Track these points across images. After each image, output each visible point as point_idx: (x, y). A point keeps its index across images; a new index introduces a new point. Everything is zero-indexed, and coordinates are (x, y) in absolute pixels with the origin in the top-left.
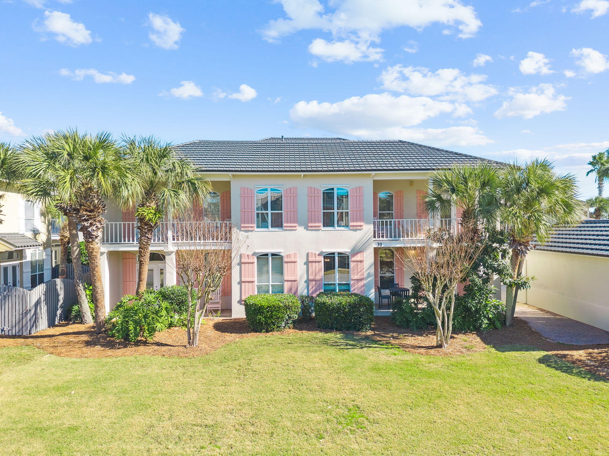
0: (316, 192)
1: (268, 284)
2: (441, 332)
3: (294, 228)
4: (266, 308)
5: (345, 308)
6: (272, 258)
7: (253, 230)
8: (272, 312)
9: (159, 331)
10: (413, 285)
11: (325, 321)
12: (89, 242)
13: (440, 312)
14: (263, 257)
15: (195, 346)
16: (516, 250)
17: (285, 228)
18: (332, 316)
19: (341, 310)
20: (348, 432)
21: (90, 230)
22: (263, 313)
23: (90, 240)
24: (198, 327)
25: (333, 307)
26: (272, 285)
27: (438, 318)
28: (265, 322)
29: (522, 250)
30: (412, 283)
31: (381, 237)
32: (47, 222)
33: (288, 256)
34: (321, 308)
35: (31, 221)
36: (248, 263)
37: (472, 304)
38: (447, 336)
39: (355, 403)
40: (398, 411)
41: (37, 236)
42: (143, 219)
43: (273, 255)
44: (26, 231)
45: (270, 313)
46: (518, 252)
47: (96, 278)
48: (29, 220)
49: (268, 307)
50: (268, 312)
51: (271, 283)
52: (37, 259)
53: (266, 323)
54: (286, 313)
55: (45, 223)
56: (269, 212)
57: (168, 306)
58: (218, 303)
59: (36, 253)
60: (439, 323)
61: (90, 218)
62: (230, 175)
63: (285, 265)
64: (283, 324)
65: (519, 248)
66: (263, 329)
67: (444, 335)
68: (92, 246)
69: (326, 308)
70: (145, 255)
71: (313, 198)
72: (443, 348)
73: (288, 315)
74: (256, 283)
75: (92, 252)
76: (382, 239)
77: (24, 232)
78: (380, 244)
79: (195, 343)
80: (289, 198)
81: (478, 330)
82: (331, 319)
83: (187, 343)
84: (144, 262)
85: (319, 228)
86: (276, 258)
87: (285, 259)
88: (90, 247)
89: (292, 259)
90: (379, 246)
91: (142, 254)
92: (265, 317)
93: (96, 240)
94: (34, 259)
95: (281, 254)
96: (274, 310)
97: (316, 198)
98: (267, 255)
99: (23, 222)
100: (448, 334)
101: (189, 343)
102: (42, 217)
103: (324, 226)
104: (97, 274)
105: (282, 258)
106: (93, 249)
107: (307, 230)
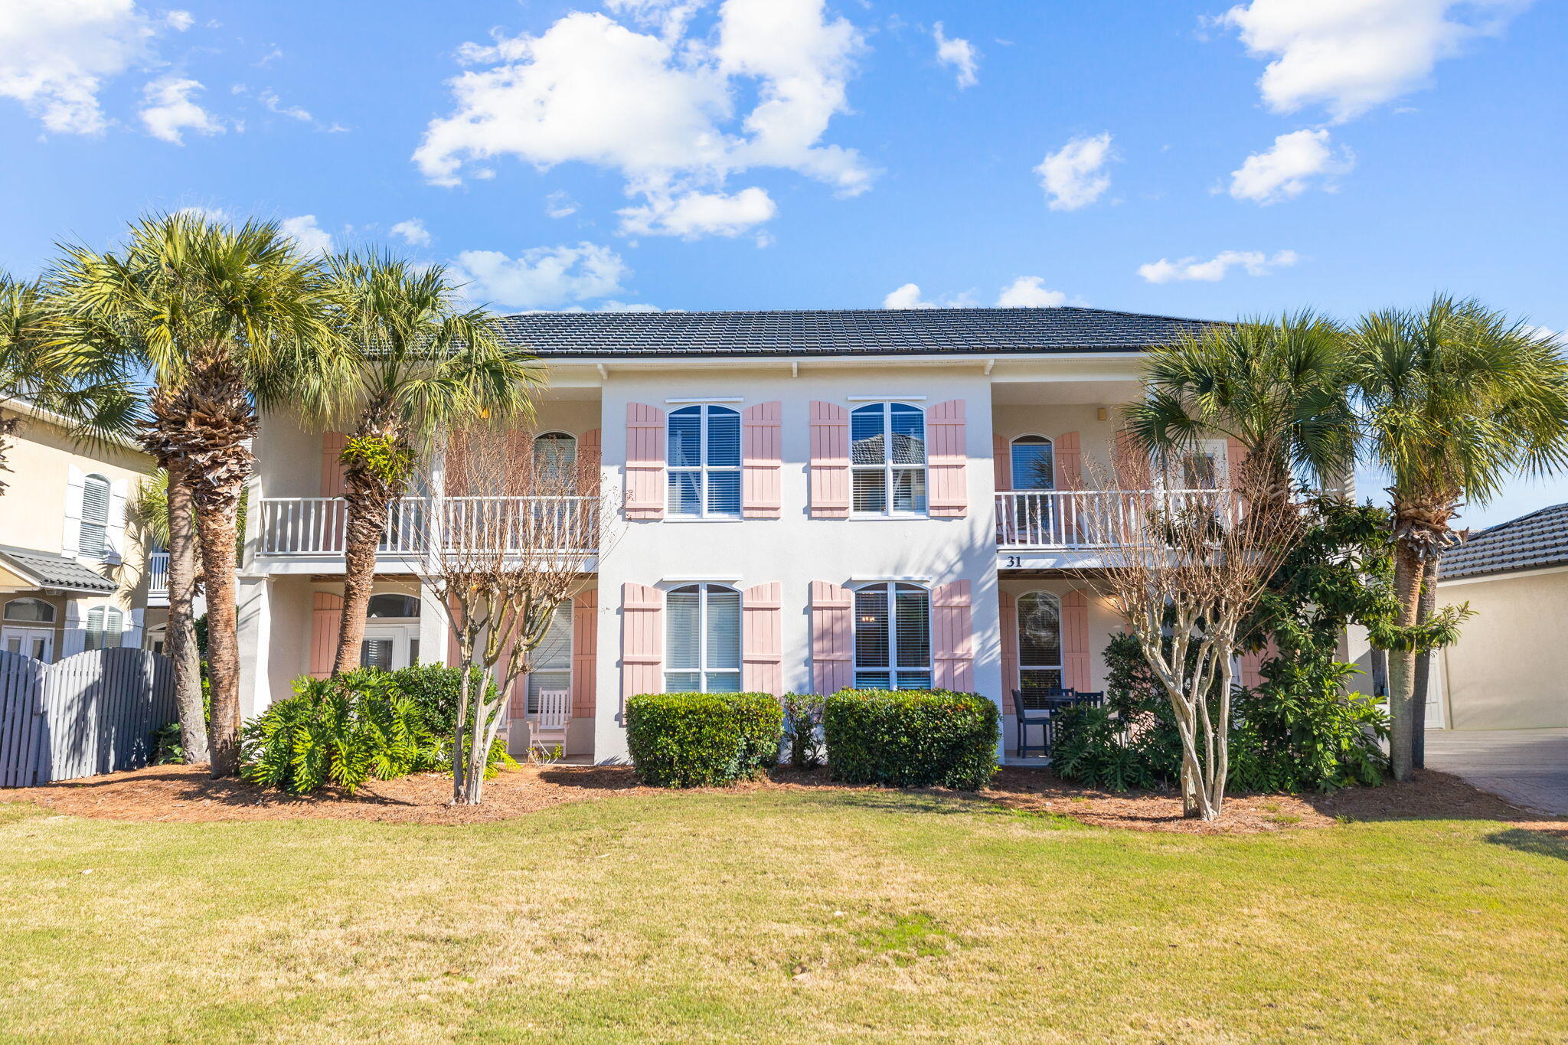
0: (834, 415)
1: (697, 670)
2: (1194, 769)
3: (772, 514)
4: (684, 717)
5: (912, 720)
6: (710, 600)
7: (660, 520)
8: (700, 728)
9: (383, 779)
10: (1111, 670)
11: (853, 760)
12: (208, 513)
13: (1191, 707)
14: (684, 594)
15: (472, 803)
16: (1409, 545)
17: (746, 514)
18: (873, 742)
19: (902, 723)
20: (890, 961)
21: (210, 477)
22: (674, 729)
23: (210, 507)
24: (484, 750)
25: (877, 717)
26: (707, 674)
27: (1183, 724)
28: (681, 756)
29: (1426, 542)
30: (1111, 665)
31: (1017, 541)
32: (142, 539)
33: (756, 591)
34: (842, 721)
35: (98, 528)
36: (643, 610)
37: (1287, 703)
38: (1213, 787)
39: (921, 907)
40: (1054, 925)
41: (115, 571)
42: (361, 470)
43: (713, 588)
44: (84, 552)
45: (694, 729)
46: (1416, 549)
47: (219, 618)
48: (91, 528)
49: (691, 712)
50: (689, 726)
51: (705, 669)
52: (105, 628)
53: (683, 760)
54: (742, 733)
55: (138, 540)
56: (705, 468)
57: (413, 712)
58: (561, 731)
59: (102, 616)
60: (1190, 741)
61: (212, 445)
62: (600, 367)
63: (746, 616)
64: (734, 764)
65: (1417, 537)
66: (675, 776)
67: (1204, 782)
68: (213, 526)
69: (856, 721)
70: (360, 572)
71: (825, 430)
72: (1205, 819)
73: (748, 740)
74: (664, 668)
75: (213, 543)
76: (1022, 546)
77: (76, 555)
78: (1015, 561)
79: (472, 796)
80: (757, 430)
81: (1308, 787)
82: (870, 750)
83: (451, 797)
84: (357, 591)
85: (842, 514)
86: (720, 599)
87: (747, 602)
88: (208, 529)
89: (767, 602)
90: (1014, 567)
91: (354, 569)
92: (680, 743)
93: (227, 511)
94: (95, 628)
95: (735, 586)
96: (707, 723)
97: (834, 430)
98: (694, 589)
99: (74, 530)
100: (1217, 780)
101: (457, 794)
102: (131, 523)
103: (856, 509)
104: (223, 606)
105: (737, 597)
106: (216, 534)
107: (810, 518)
